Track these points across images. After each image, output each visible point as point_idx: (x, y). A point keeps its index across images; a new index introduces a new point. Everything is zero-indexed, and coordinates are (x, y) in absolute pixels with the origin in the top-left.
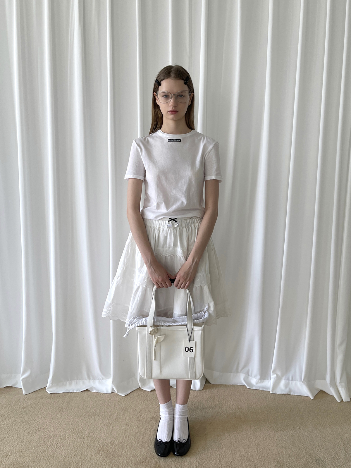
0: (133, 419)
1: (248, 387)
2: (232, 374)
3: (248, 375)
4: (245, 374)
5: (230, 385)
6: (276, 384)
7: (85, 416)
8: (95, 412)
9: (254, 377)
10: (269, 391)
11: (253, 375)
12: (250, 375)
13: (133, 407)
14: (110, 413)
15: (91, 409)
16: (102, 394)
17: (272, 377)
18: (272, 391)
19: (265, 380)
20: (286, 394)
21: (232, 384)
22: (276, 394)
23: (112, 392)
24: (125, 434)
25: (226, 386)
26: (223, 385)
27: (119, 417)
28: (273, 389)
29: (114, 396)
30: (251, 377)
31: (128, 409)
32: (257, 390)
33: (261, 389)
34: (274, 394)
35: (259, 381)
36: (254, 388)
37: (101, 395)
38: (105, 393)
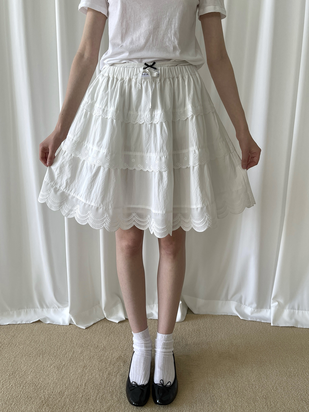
0: (94, 359)
1: (241, 318)
2: (220, 302)
3: (241, 303)
4: (236, 302)
5: (219, 315)
6: (278, 314)
7: (31, 355)
8: (45, 349)
9: (249, 305)
10: (270, 322)
11: (247, 303)
12: (243, 304)
13: (94, 343)
14: (64, 351)
15: (39, 346)
16: (58, 327)
17: (271, 305)
18: (273, 323)
19: (262, 309)
20: (291, 327)
21: (220, 314)
22: (279, 327)
23: (70, 324)
24: (80, 381)
25: (213, 316)
26: (209, 315)
27: (75, 356)
28: (275, 320)
29: (72, 329)
30: (244, 306)
31: (88, 346)
32: (253, 321)
33: (258, 320)
34: (276, 326)
35: (255, 310)
36: (249, 319)
37: (56, 327)
38: (61, 325)
